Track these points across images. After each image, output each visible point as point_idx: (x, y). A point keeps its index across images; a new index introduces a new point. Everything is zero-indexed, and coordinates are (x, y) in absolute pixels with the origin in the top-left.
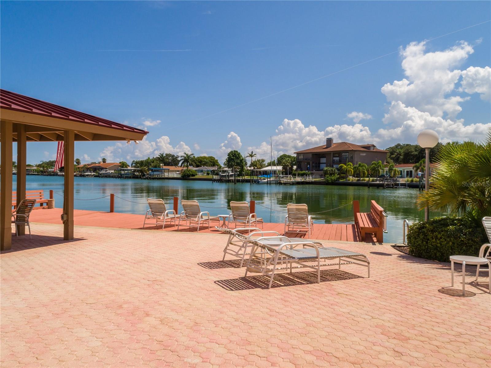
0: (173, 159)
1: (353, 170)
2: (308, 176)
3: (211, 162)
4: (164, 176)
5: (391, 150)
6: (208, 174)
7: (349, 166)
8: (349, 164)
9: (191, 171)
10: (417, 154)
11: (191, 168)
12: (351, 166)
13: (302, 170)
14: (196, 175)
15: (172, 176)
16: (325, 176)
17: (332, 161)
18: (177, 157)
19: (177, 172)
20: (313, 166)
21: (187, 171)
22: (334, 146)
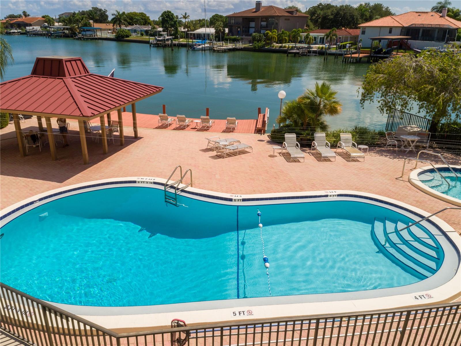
0: (101, 14)
1: (277, 36)
2: (238, 42)
3: (142, 19)
4: (97, 36)
5: (314, 10)
6: (142, 35)
7: (274, 33)
8: (274, 31)
9: (125, 32)
10: (333, 18)
11: (123, 27)
12: (276, 33)
13: (233, 35)
14: (130, 35)
15: (105, 36)
16: (253, 42)
17: (260, 26)
18: (105, 11)
19: (109, 31)
20: (243, 31)
21: (120, 32)
22: (263, 10)
